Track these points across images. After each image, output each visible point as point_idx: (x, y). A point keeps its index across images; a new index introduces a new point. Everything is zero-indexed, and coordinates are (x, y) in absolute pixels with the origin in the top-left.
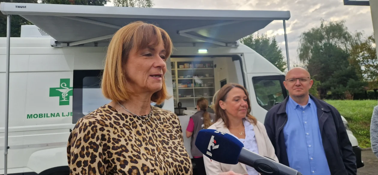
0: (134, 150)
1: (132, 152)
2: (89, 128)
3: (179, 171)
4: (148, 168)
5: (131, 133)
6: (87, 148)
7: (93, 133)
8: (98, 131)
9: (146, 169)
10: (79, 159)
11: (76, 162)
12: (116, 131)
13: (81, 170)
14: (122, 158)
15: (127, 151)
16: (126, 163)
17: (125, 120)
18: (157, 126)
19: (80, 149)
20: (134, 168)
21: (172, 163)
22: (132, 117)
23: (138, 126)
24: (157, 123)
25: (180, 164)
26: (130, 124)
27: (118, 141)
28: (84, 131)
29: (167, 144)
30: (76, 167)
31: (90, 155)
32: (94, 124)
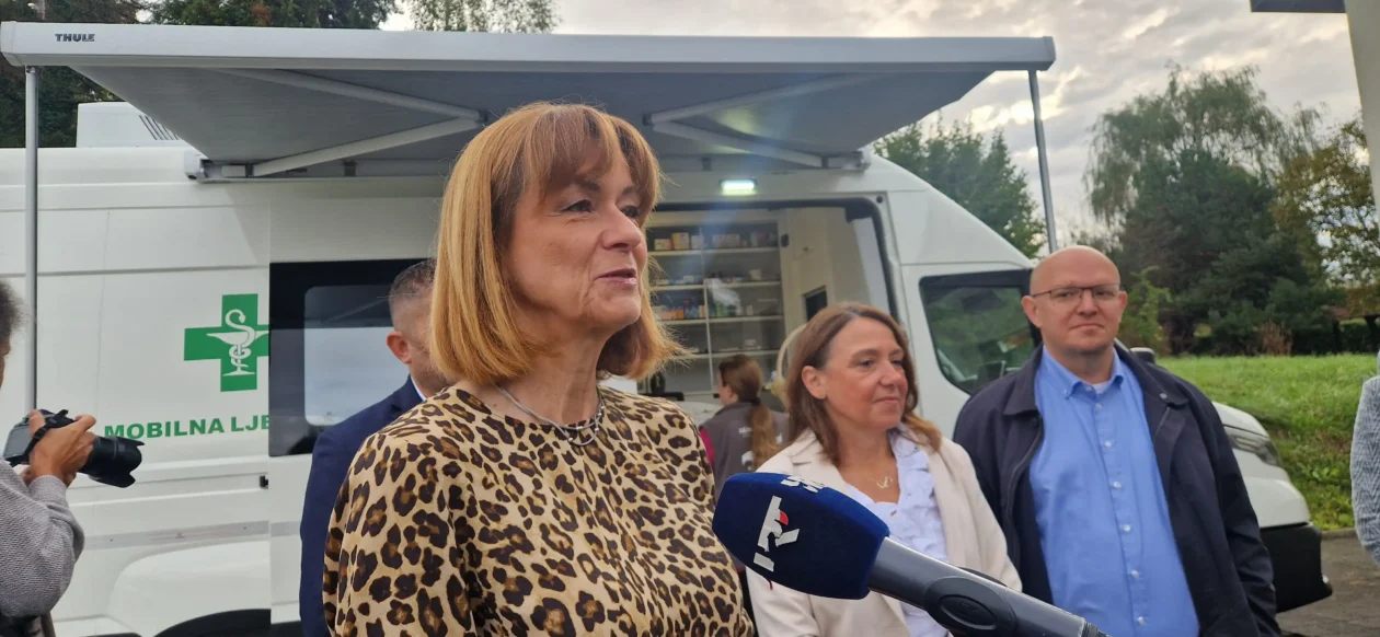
0: (552, 545)
1: (544, 552)
2: (411, 468)
3: (699, 614)
4: (599, 605)
5: (538, 484)
6: (410, 533)
7: (425, 482)
8: (441, 476)
9: (591, 608)
10: (381, 571)
11: (369, 582)
12: (491, 479)
13: (389, 608)
14: (511, 572)
15: (527, 547)
16: (525, 587)
17: (517, 440)
18: (620, 458)
19: (382, 537)
20: (551, 604)
21: (676, 589)
23: (561, 460)
24: (622, 446)
25: (703, 590)
26: (532, 453)
27: (498, 512)
28: (395, 475)
29: (657, 518)
30: (369, 599)
31: (422, 557)
32: (426, 453)
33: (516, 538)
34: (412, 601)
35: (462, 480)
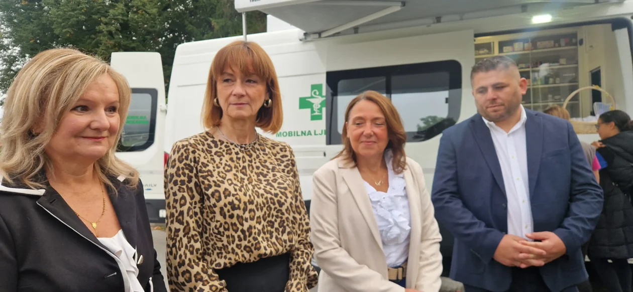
0: (220, 176)
1: (217, 178)
2: (182, 151)
3: (270, 203)
4: (230, 192)
5: (221, 160)
6: (183, 168)
7: (186, 155)
8: (191, 154)
9: (227, 193)
10: (175, 178)
11: (173, 181)
12: (206, 157)
13: (178, 188)
14: (206, 182)
15: (212, 176)
16: (210, 186)
17: (219, 146)
18: (258, 157)
19: (175, 169)
20: (217, 191)
21: (262, 195)
22: (229, 144)
23: (234, 153)
24: (260, 154)
25: (273, 197)
26: (224, 151)
27: (206, 166)
28: (178, 152)
29: (265, 176)
30: (173, 186)
31: (187, 176)
32: (187, 147)
33: (209, 173)
34: (184, 187)
35: (196, 155)
